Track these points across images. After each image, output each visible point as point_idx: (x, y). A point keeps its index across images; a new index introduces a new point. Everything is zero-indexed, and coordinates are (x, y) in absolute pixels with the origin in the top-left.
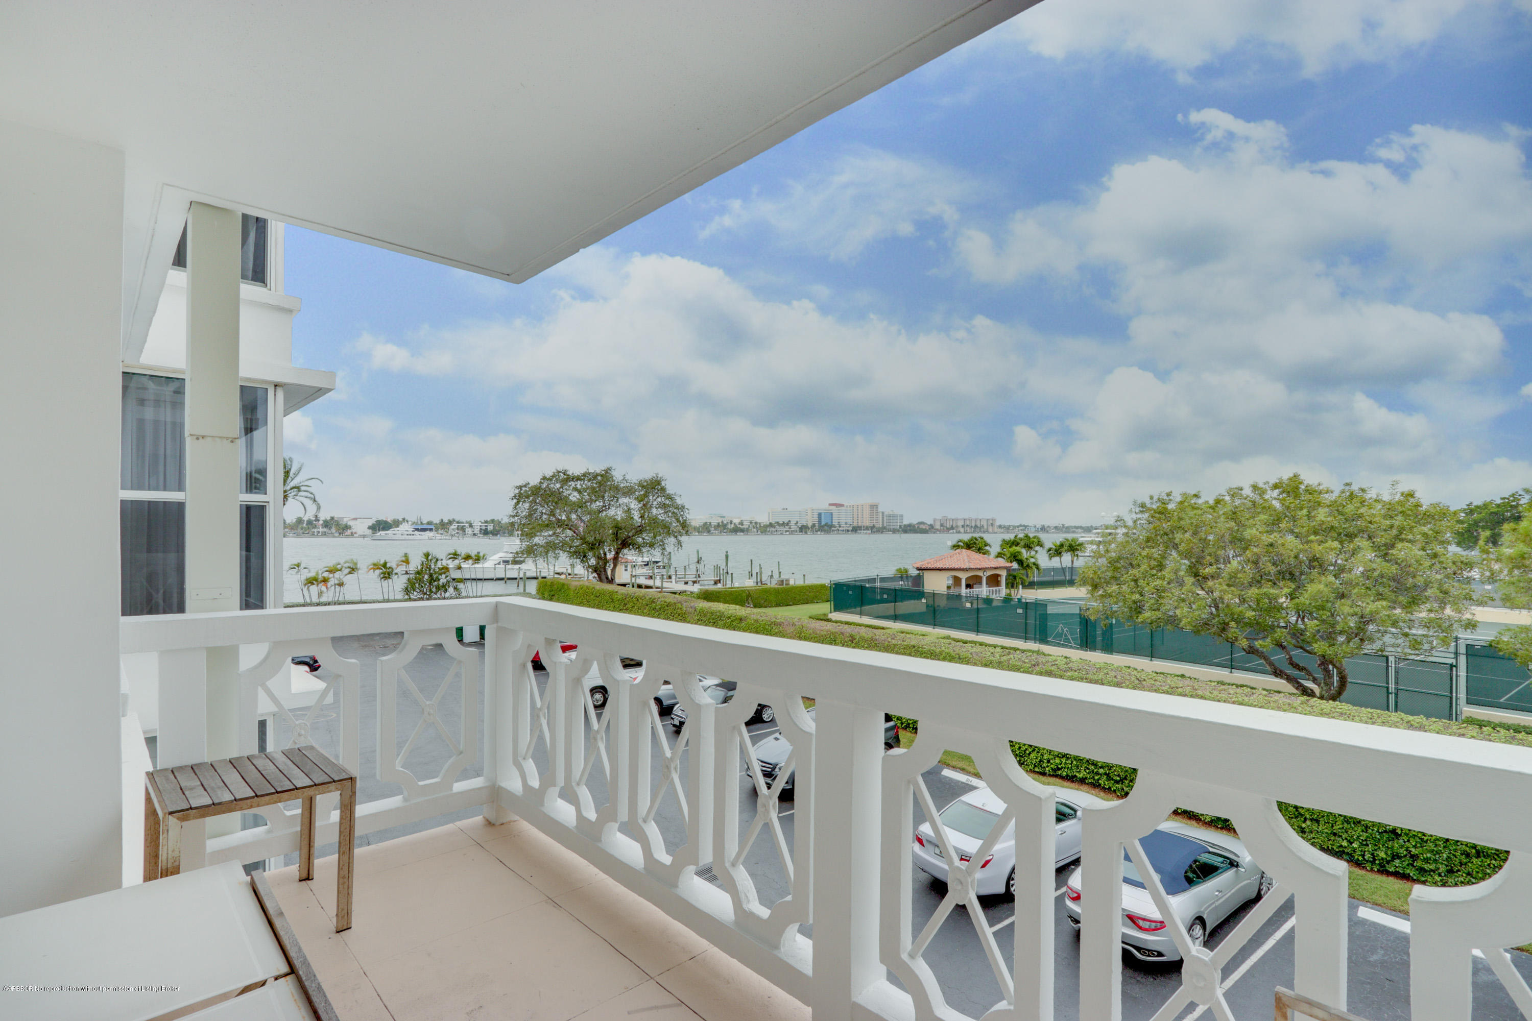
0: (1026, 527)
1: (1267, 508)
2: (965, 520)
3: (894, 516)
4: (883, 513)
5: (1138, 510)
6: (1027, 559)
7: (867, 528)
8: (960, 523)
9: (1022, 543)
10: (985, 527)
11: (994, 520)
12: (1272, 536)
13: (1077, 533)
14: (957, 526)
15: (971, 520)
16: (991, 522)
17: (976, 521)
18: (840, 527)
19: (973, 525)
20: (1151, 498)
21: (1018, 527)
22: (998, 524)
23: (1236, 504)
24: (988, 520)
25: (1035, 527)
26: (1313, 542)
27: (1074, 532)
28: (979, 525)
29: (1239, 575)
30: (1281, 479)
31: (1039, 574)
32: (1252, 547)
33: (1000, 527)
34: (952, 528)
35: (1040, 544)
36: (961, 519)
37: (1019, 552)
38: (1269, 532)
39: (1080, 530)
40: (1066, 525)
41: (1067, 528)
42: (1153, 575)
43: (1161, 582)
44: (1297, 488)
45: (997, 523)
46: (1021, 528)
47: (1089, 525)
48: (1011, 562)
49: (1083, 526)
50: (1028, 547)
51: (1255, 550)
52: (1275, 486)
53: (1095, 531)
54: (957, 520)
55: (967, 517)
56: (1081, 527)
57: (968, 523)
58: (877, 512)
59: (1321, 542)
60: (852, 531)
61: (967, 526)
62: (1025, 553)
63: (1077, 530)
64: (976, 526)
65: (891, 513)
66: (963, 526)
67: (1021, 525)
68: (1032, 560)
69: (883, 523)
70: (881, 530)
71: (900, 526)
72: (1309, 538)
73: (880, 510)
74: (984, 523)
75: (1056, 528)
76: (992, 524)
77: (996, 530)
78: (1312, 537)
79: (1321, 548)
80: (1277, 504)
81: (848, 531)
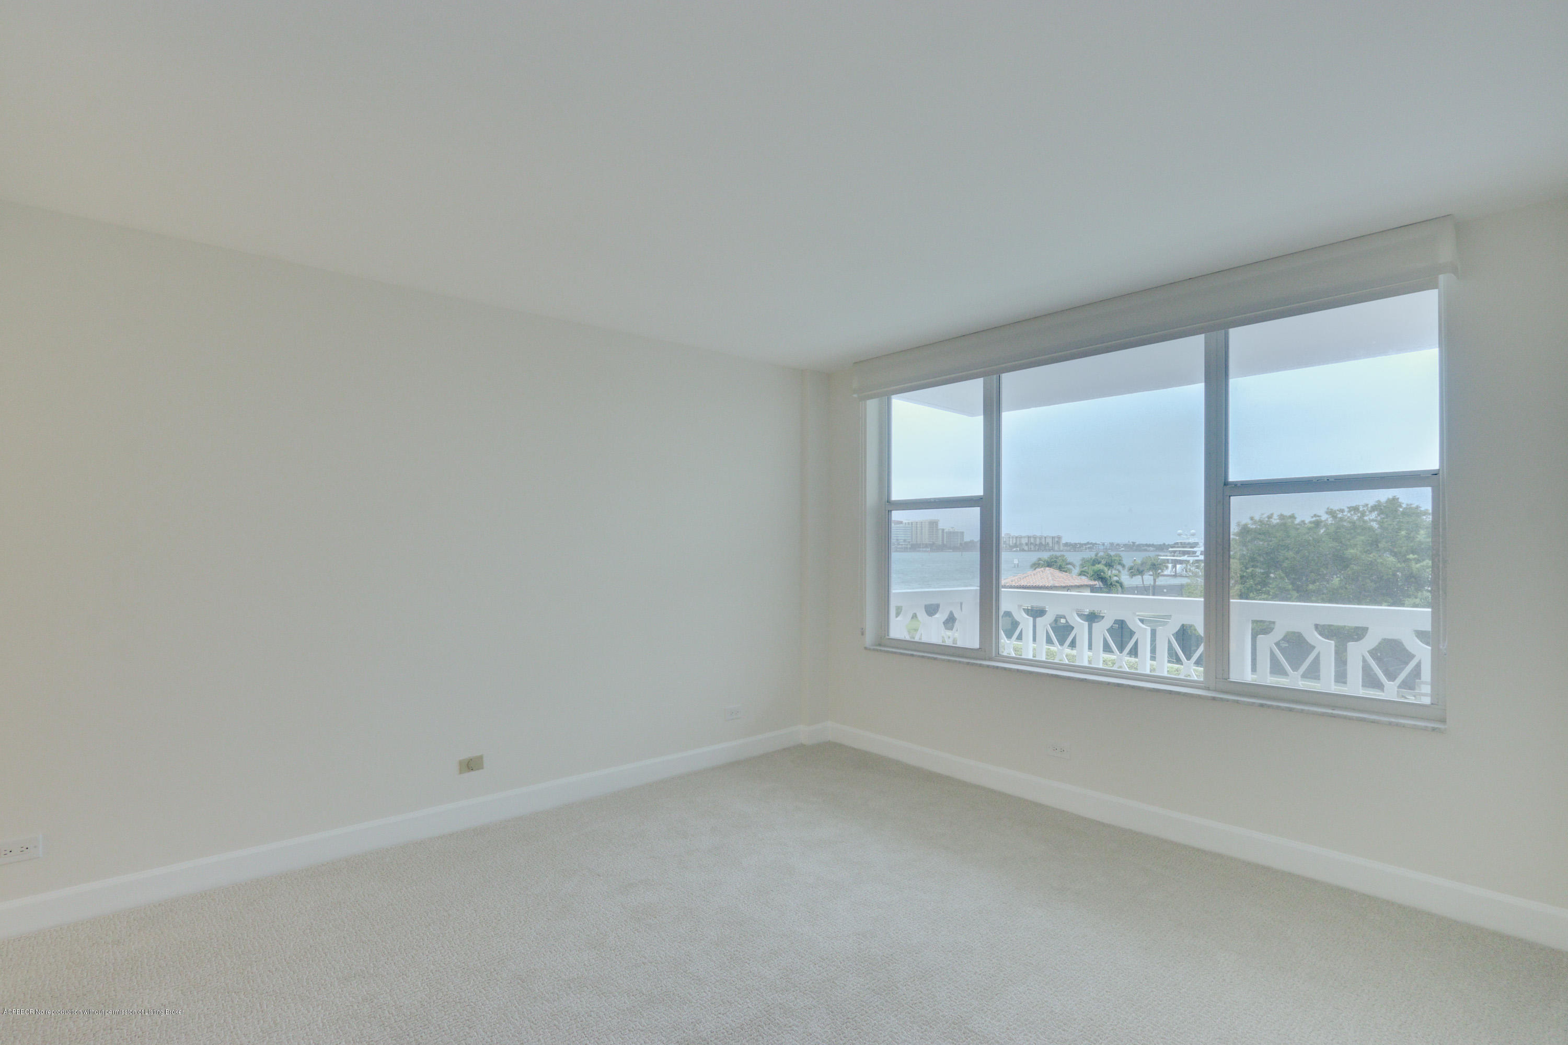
1: (1367, 529)
2: (1029, 537)
3: (955, 533)
4: (943, 530)
6: (1110, 577)
7: (926, 546)
8: (1024, 541)
10: (1051, 545)
11: (1059, 538)
12: (1371, 556)
13: (1149, 551)
14: (1021, 544)
15: (1035, 538)
16: (1056, 539)
17: (1041, 538)
18: (899, 544)
19: (1038, 542)
24: (1053, 538)
26: (1411, 560)
27: (1146, 550)
28: (1044, 543)
30: (1379, 501)
32: (1352, 566)
33: (1066, 545)
34: (1016, 546)
36: (1024, 537)
38: (1368, 552)
39: (1151, 549)
40: (1137, 543)
41: (1139, 545)
44: (1396, 511)
45: (1064, 541)
47: (1162, 543)
49: (1155, 543)
51: (1355, 568)
52: (1374, 508)
53: (1170, 549)
54: (1021, 537)
55: (1031, 534)
56: (1153, 545)
57: (1032, 540)
58: (937, 530)
59: (1417, 561)
60: (910, 548)
61: (1031, 543)
63: (1148, 549)
64: (1041, 544)
65: (951, 530)
66: (1027, 544)
68: (1115, 578)
69: (943, 540)
70: (942, 548)
71: (961, 544)
72: (1408, 557)
73: (940, 526)
74: (1049, 541)
75: (1125, 545)
76: (1058, 542)
78: (1411, 556)
79: (1418, 566)
80: (1375, 525)
81: (907, 548)
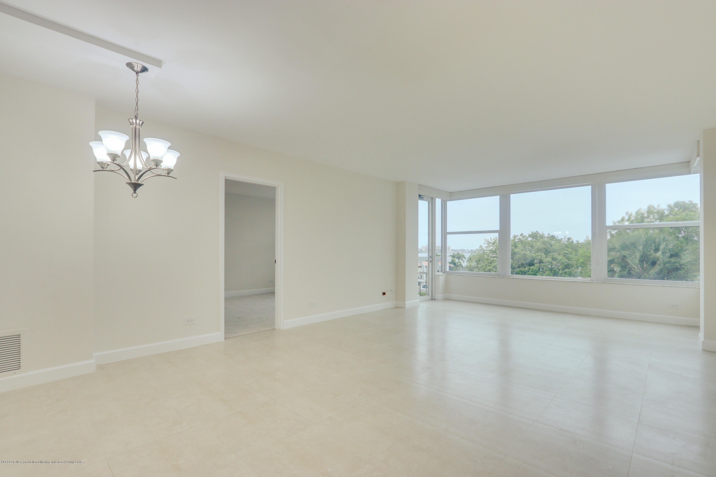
0: (464, 250)
5: (487, 243)
9: (456, 256)
20: (491, 239)
21: (460, 250)
22: (451, 249)
23: (516, 241)
25: (468, 250)
29: (513, 264)
31: (462, 269)
35: (464, 257)
37: (454, 260)
42: (489, 265)
43: (490, 267)
46: (462, 251)
48: (451, 264)
50: (459, 258)
62: (457, 261)
67: (462, 250)
77: (450, 252)
